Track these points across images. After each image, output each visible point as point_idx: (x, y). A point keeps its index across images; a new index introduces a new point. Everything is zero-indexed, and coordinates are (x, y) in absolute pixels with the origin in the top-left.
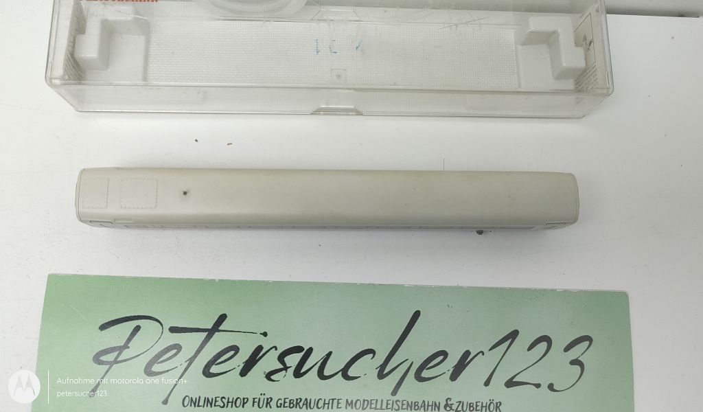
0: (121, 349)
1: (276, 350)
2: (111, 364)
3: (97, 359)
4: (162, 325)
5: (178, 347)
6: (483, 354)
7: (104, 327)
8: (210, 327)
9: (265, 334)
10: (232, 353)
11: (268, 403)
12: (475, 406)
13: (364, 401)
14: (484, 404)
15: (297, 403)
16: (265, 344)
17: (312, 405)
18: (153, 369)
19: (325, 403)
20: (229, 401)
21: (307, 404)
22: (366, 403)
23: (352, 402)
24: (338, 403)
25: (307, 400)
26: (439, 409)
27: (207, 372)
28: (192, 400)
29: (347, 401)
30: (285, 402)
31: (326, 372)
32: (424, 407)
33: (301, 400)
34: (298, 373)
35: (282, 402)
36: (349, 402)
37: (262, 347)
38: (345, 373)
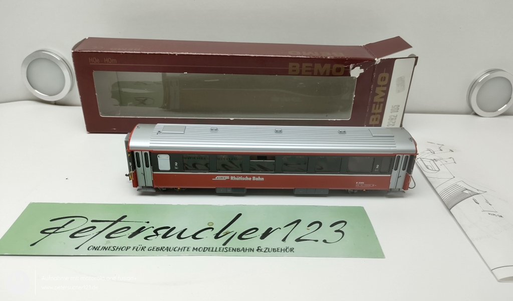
0: (59, 228)
1: (153, 227)
2: (50, 233)
3: (43, 232)
4: (87, 219)
5: (94, 228)
6: (280, 229)
7: (51, 221)
8: (116, 220)
9: (148, 222)
10: (126, 229)
11: (143, 249)
12: (276, 250)
13: (205, 248)
14: (283, 249)
15: (161, 249)
16: (147, 226)
17: (171, 250)
18: (75, 236)
19: (179, 249)
20: (117, 248)
21: (168, 249)
22: (206, 249)
23: (197, 248)
24: (188, 249)
25: (168, 247)
26: (253, 251)
27: (108, 237)
28: (95, 247)
29: (194, 248)
30: (154, 248)
31: (182, 236)
32: (244, 250)
33: (164, 247)
34: (164, 237)
35: (152, 248)
36: (195, 248)
37: (144, 227)
38: (194, 237)
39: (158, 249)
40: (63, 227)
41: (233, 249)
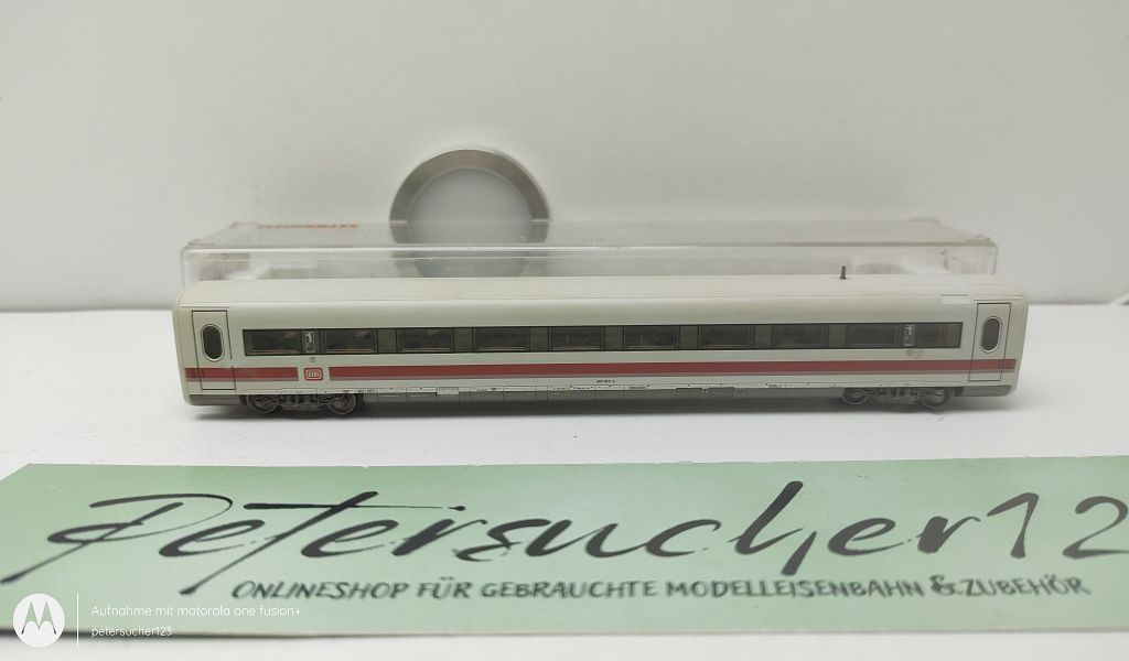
0: (120, 527)
1: (484, 522)
2: (85, 543)
3: (57, 538)
4: (230, 502)
5: (256, 524)
6: (977, 520)
7: (94, 505)
8: (337, 503)
9: (460, 508)
10: (381, 528)
11: (460, 590)
12: (1012, 585)
13: (715, 585)
14: (1037, 583)
15: (538, 589)
16: (459, 518)
17: (577, 591)
18: (183, 548)
19: (610, 589)
20: (356, 588)
21: (564, 590)
22: (720, 589)
23: (682, 587)
24: (647, 588)
25: (561, 584)
26: (919, 590)
27: (313, 550)
28: (260, 587)
29: (670, 587)
30: (504, 588)
31: (607, 546)
32: (878, 588)
33: (547, 585)
34: (536, 549)
35: (498, 588)
36: (676, 584)
37: (450, 522)
38: (654, 547)
39: (521, 590)
40: (138, 522)
41: (834, 588)
